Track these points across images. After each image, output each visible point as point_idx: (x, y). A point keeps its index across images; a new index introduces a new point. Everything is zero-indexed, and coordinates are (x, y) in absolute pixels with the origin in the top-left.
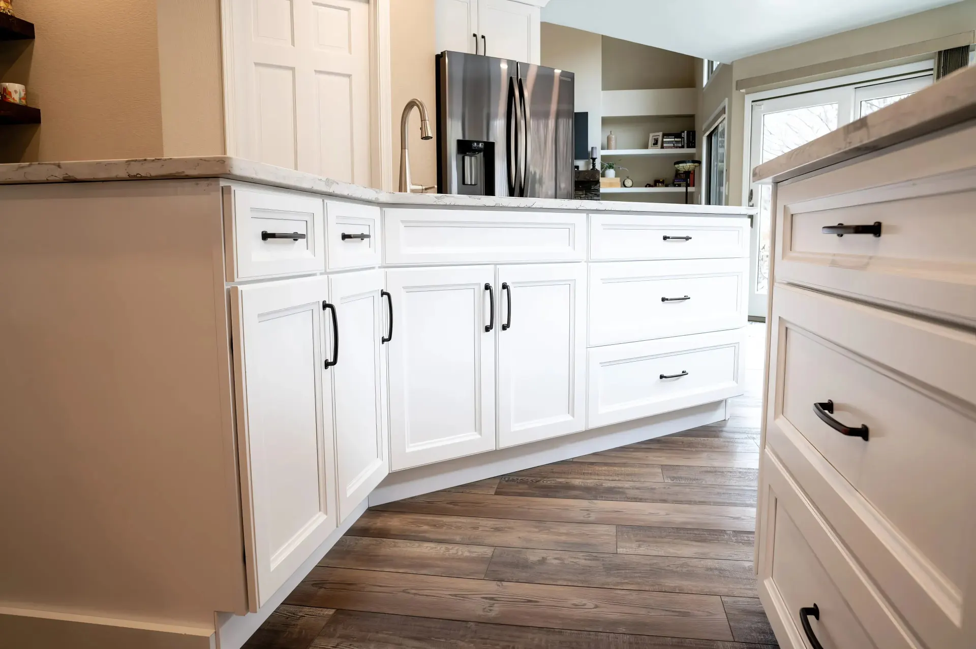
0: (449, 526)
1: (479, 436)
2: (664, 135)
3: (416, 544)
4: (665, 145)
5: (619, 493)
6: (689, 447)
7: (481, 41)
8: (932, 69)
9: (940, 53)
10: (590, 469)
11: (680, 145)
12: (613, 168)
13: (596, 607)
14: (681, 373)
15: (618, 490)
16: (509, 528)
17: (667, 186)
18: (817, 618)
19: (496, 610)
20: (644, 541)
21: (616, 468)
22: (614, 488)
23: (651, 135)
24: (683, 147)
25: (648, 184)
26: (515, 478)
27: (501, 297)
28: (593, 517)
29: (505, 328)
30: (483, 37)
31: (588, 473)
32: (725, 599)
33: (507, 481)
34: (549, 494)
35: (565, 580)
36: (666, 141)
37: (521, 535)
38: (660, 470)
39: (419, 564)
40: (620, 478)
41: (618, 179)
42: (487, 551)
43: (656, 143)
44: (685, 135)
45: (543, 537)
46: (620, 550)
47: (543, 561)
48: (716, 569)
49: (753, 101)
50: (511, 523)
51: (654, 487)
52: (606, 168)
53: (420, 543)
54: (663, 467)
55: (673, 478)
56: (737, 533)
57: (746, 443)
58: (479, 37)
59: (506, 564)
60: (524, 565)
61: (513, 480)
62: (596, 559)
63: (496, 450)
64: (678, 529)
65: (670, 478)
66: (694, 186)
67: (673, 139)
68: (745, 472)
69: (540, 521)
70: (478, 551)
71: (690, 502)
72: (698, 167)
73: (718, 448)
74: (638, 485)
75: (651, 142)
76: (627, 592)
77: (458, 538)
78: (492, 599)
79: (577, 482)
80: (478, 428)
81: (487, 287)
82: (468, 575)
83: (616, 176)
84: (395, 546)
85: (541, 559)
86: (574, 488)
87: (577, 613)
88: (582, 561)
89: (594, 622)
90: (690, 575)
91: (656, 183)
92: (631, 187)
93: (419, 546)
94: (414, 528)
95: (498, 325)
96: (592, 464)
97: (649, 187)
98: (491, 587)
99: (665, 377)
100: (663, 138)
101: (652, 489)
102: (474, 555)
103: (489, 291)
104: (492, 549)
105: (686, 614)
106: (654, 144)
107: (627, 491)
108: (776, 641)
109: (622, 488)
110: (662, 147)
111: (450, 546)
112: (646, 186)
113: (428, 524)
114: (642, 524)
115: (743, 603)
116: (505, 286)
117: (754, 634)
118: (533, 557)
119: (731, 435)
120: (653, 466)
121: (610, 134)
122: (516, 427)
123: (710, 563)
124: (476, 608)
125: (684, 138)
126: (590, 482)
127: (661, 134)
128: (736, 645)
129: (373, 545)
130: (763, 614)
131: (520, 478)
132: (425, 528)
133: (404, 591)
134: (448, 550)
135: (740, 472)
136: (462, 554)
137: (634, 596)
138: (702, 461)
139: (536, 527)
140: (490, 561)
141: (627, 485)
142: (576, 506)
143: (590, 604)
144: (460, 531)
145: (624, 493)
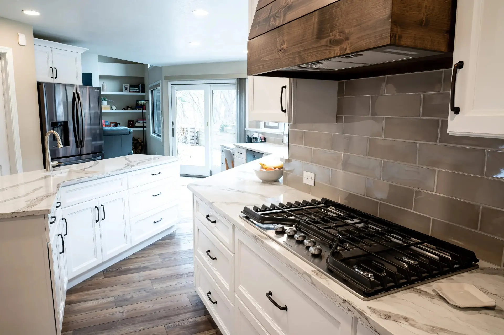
0: (95, 293)
1: (96, 259)
2: (130, 86)
3: (86, 303)
4: (131, 91)
5: (147, 268)
6: (165, 245)
7: (54, 70)
8: (235, 83)
9: (237, 79)
10: (135, 261)
11: (138, 91)
12: (106, 100)
13: (153, 306)
14: (160, 220)
15: (147, 267)
16: (116, 289)
17: (133, 109)
18: (210, 294)
19: (125, 315)
20: (161, 283)
21: (143, 259)
22: (145, 266)
23: (124, 85)
24: (139, 92)
25: (123, 109)
26: (109, 270)
27: (101, 209)
28: (142, 279)
29: (102, 219)
30: (55, 68)
31: (134, 263)
32: (187, 294)
33: (106, 272)
34: (124, 274)
35: (141, 301)
36: (131, 89)
37: (121, 290)
38: (158, 256)
39: (92, 309)
40: (145, 262)
41: (109, 106)
42: (113, 299)
43: (126, 89)
44: (140, 86)
45: (128, 289)
46: (154, 288)
47: (132, 297)
48: (183, 286)
49: (171, 85)
50: (116, 287)
51: (158, 263)
52: (102, 101)
53: (87, 302)
54: (159, 255)
55: (164, 258)
56: (187, 273)
57: (184, 240)
58: (54, 69)
59: (121, 301)
60: (127, 300)
61: (108, 271)
62: (148, 292)
63: (102, 263)
64: (170, 276)
65: (162, 258)
66: (145, 110)
67: (135, 88)
68: (186, 252)
69: (126, 284)
70: (110, 299)
71: (171, 266)
72: (147, 103)
73: (175, 243)
74: (153, 263)
75: (124, 89)
76: (160, 299)
77: (100, 297)
78: (122, 312)
79: (131, 267)
80: (96, 256)
81: (96, 207)
82: (111, 308)
83: (108, 104)
84: (78, 306)
85: (131, 296)
86: (131, 269)
87: (149, 309)
88: (144, 294)
89: (153, 310)
90: (176, 290)
91: (127, 108)
92: (115, 110)
93: (88, 303)
94: (81, 298)
95: (100, 219)
96: (134, 258)
97: (124, 110)
98: (120, 309)
99: (155, 222)
100: (130, 87)
101: (158, 264)
102: (109, 301)
103: (97, 208)
104: (114, 298)
105: (177, 301)
106: (126, 90)
107: (150, 267)
108: (202, 301)
109: (147, 266)
110: (130, 92)
111: (99, 300)
112: (123, 110)
113: (86, 295)
114: (159, 277)
115: (192, 294)
116: (102, 205)
117: (196, 301)
118: (129, 297)
119: (179, 237)
120: (155, 255)
121: (103, 83)
122: (108, 253)
123: (181, 285)
124: (119, 316)
125: (140, 87)
126: (136, 266)
127: (129, 85)
128: (192, 305)
129: (71, 307)
130: (198, 295)
131: (110, 270)
132: (86, 296)
133: (92, 318)
134: (99, 302)
135: (184, 252)
136: (104, 302)
137: (163, 300)
138: (170, 250)
139: (125, 286)
140: (115, 301)
141: (149, 264)
142: (135, 276)
143: (151, 306)
144: (99, 295)
145: (149, 268)
